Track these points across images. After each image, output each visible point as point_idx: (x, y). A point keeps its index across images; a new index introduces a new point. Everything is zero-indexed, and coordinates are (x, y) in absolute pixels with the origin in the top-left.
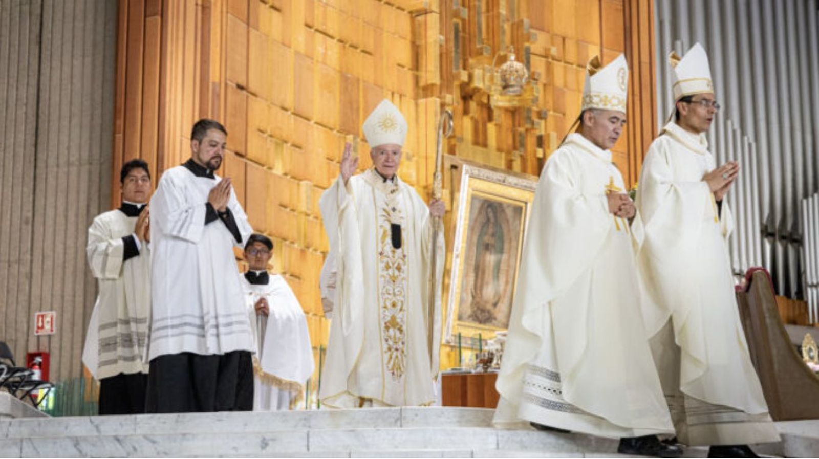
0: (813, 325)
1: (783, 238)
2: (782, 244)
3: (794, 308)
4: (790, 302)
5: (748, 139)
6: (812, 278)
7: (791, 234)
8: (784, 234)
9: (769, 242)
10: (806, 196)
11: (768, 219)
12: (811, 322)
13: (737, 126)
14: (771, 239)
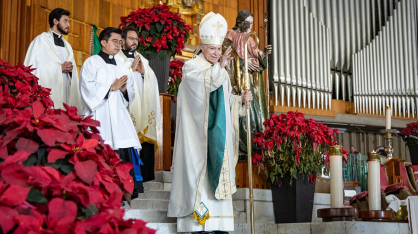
0: (356, 114)
1: (345, 73)
2: (344, 76)
3: (349, 106)
4: (348, 102)
5: (321, 23)
6: (356, 92)
7: (349, 71)
8: (346, 71)
9: (338, 74)
10: (357, 51)
11: (338, 64)
12: (356, 112)
13: (315, 16)
14: (339, 73)
